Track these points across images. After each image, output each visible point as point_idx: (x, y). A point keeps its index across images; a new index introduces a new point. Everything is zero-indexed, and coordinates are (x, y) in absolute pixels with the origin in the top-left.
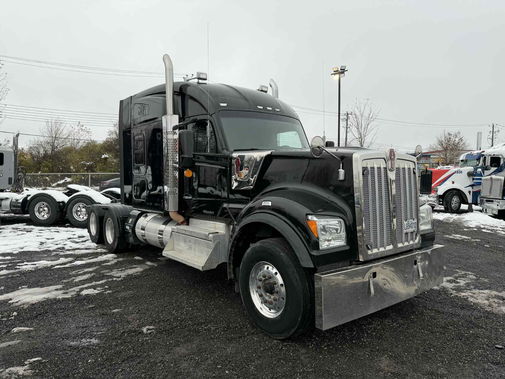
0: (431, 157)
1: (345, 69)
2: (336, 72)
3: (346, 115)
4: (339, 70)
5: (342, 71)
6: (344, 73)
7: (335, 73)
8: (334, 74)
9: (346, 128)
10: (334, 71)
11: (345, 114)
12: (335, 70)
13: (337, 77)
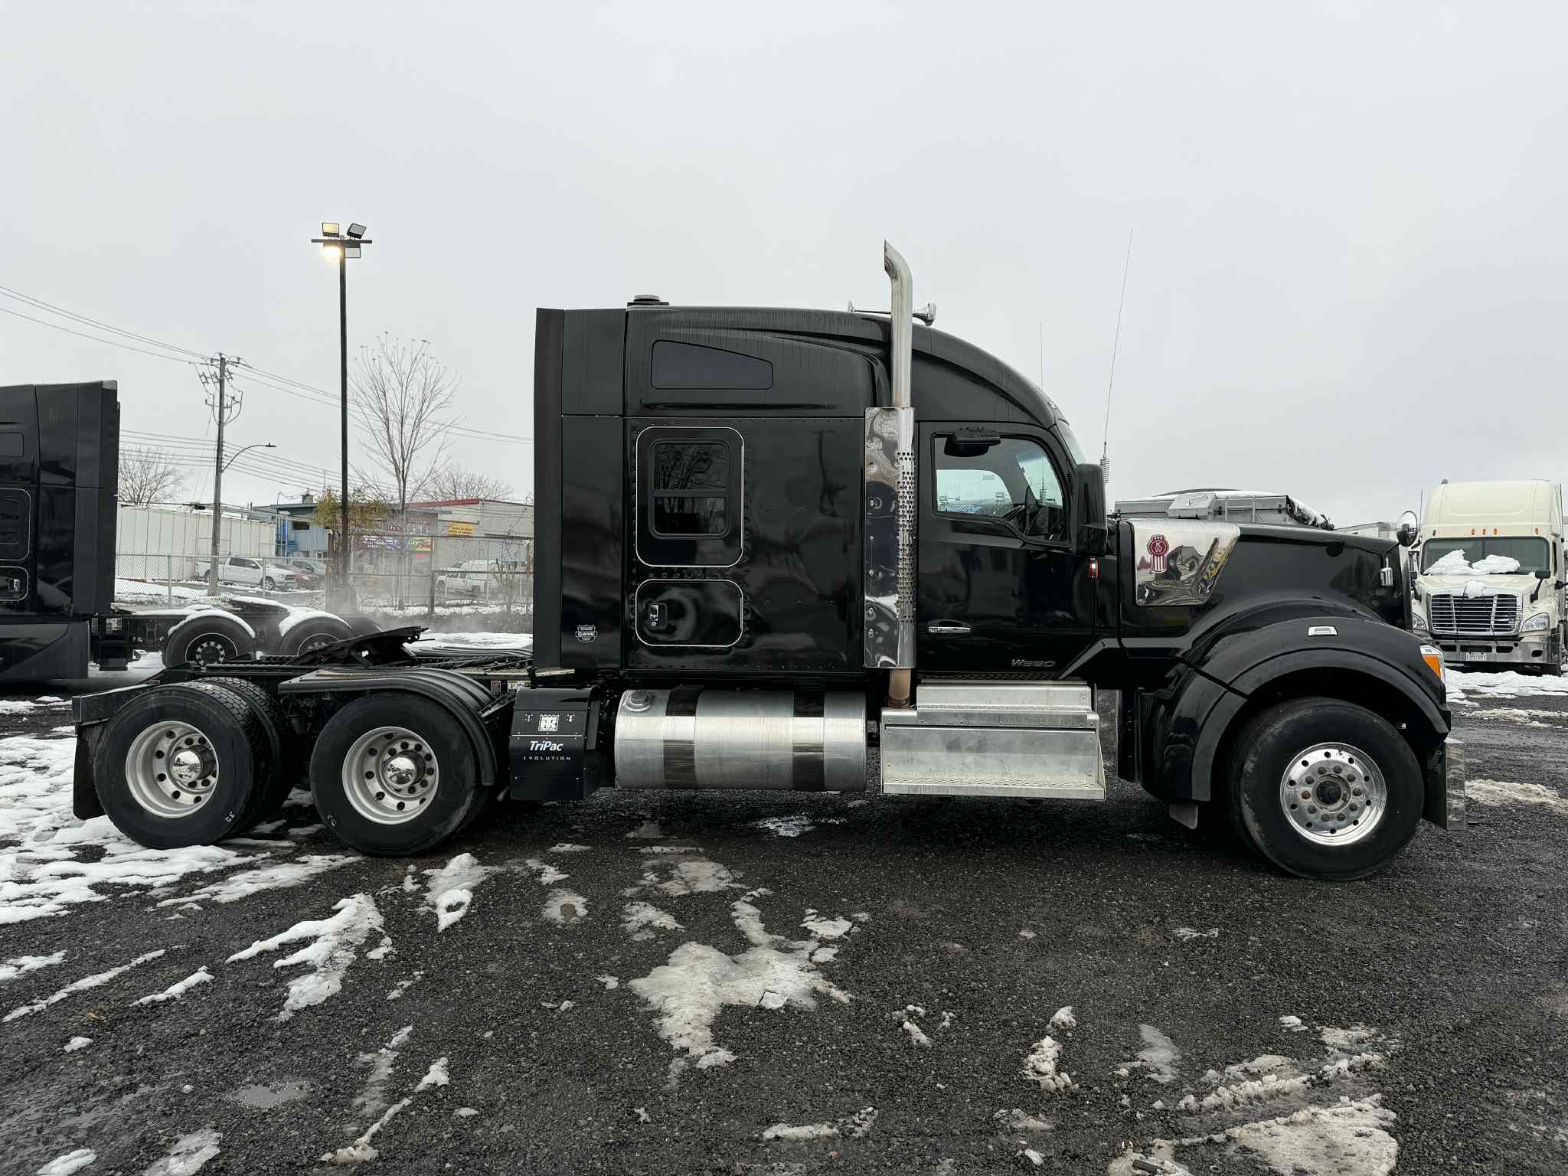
0: (440, 517)
1: (360, 236)
2: (331, 238)
3: (215, 363)
4: (343, 233)
5: (354, 240)
6: (359, 247)
7: (327, 238)
8: (326, 243)
9: (217, 410)
10: (325, 234)
11: (212, 360)
12: (328, 229)
13: (334, 253)
